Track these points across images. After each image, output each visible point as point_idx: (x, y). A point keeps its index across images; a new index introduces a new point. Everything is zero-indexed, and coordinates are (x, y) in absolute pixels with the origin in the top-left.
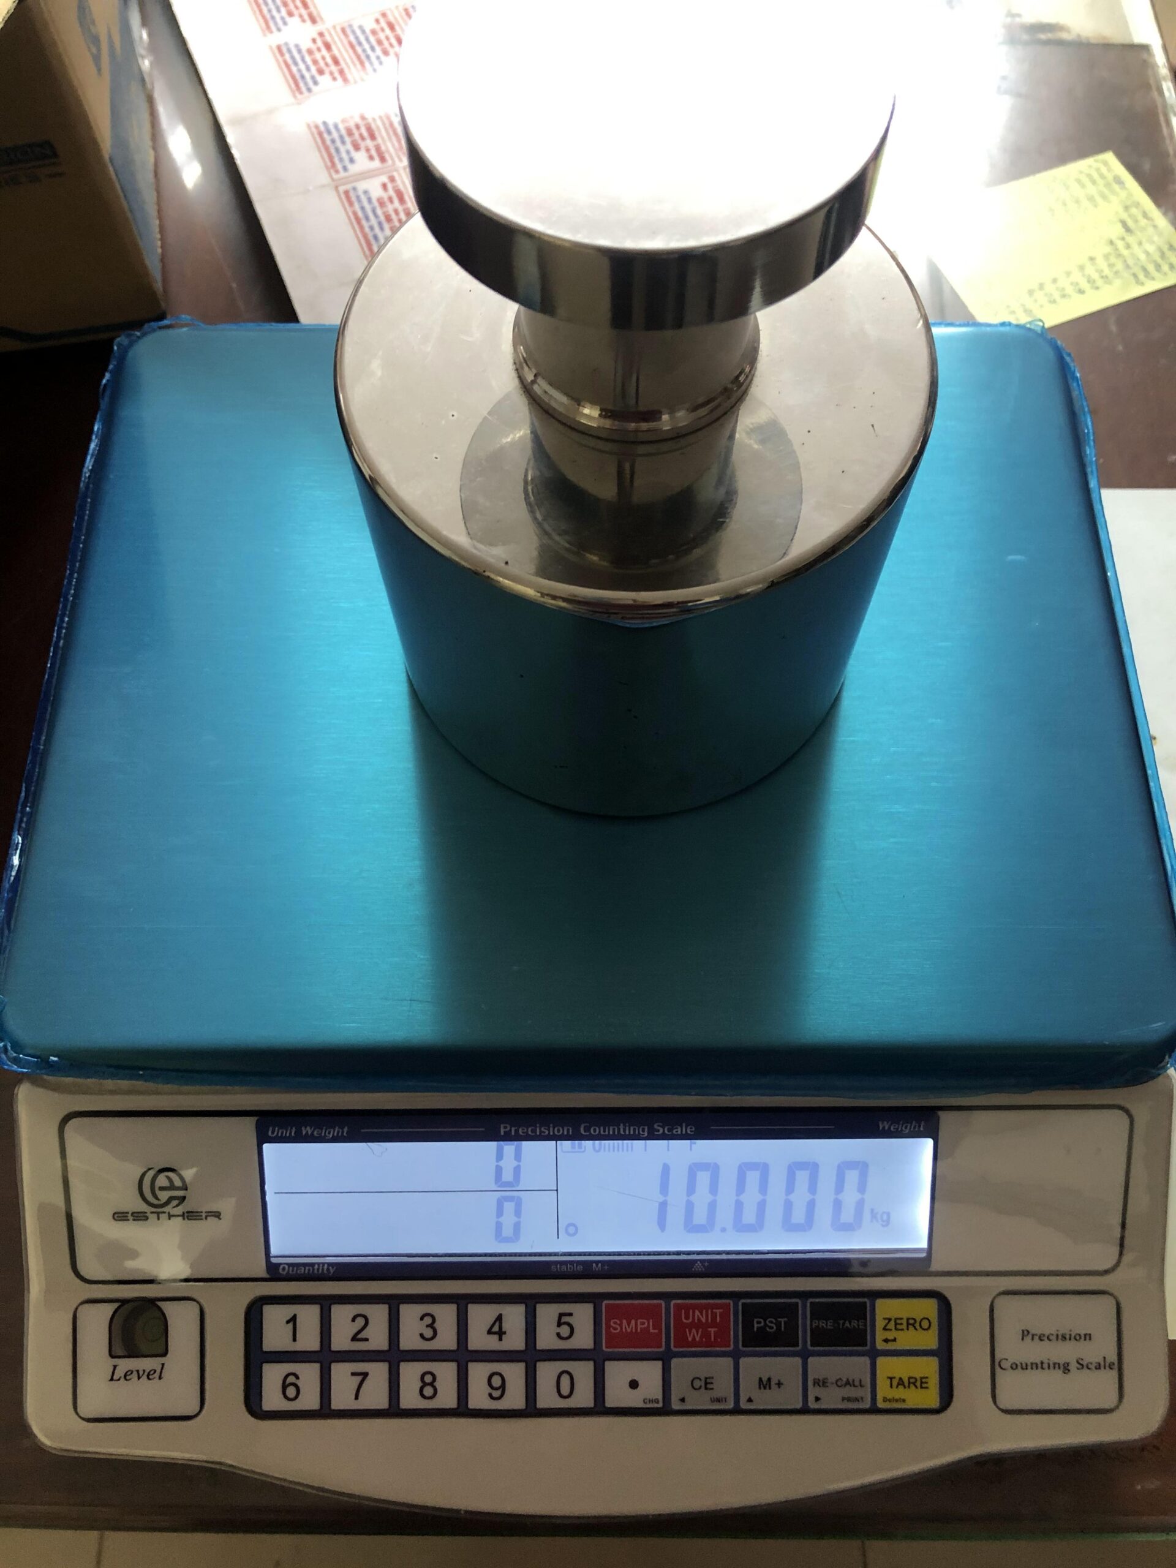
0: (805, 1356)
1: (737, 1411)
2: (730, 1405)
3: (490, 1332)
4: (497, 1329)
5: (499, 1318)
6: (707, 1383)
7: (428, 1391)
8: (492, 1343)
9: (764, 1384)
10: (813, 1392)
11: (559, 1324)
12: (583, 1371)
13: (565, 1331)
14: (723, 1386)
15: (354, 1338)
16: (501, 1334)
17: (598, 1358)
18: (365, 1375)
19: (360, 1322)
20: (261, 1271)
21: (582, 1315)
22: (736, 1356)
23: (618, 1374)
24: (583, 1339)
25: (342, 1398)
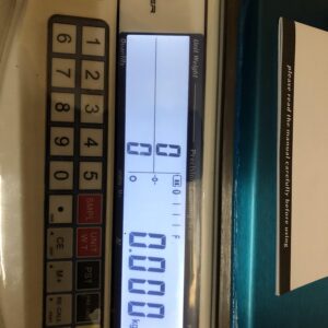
0: (73, 292)
1: (46, 260)
2: (49, 257)
3: (89, 139)
4: (90, 143)
5: (96, 144)
6: (60, 246)
7: (60, 107)
8: (84, 140)
9: (60, 273)
10: (55, 297)
11: (92, 173)
12: (68, 184)
13: (89, 176)
14: (58, 254)
15: (87, 72)
16: (88, 144)
17: (75, 191)
18: (69, 76)
19: (96, 76)
20: (122, 30)
21: (96, 184)
22: (73, 259)
23: (66, 202)
24: (85, 185)
25: (58, 63)
